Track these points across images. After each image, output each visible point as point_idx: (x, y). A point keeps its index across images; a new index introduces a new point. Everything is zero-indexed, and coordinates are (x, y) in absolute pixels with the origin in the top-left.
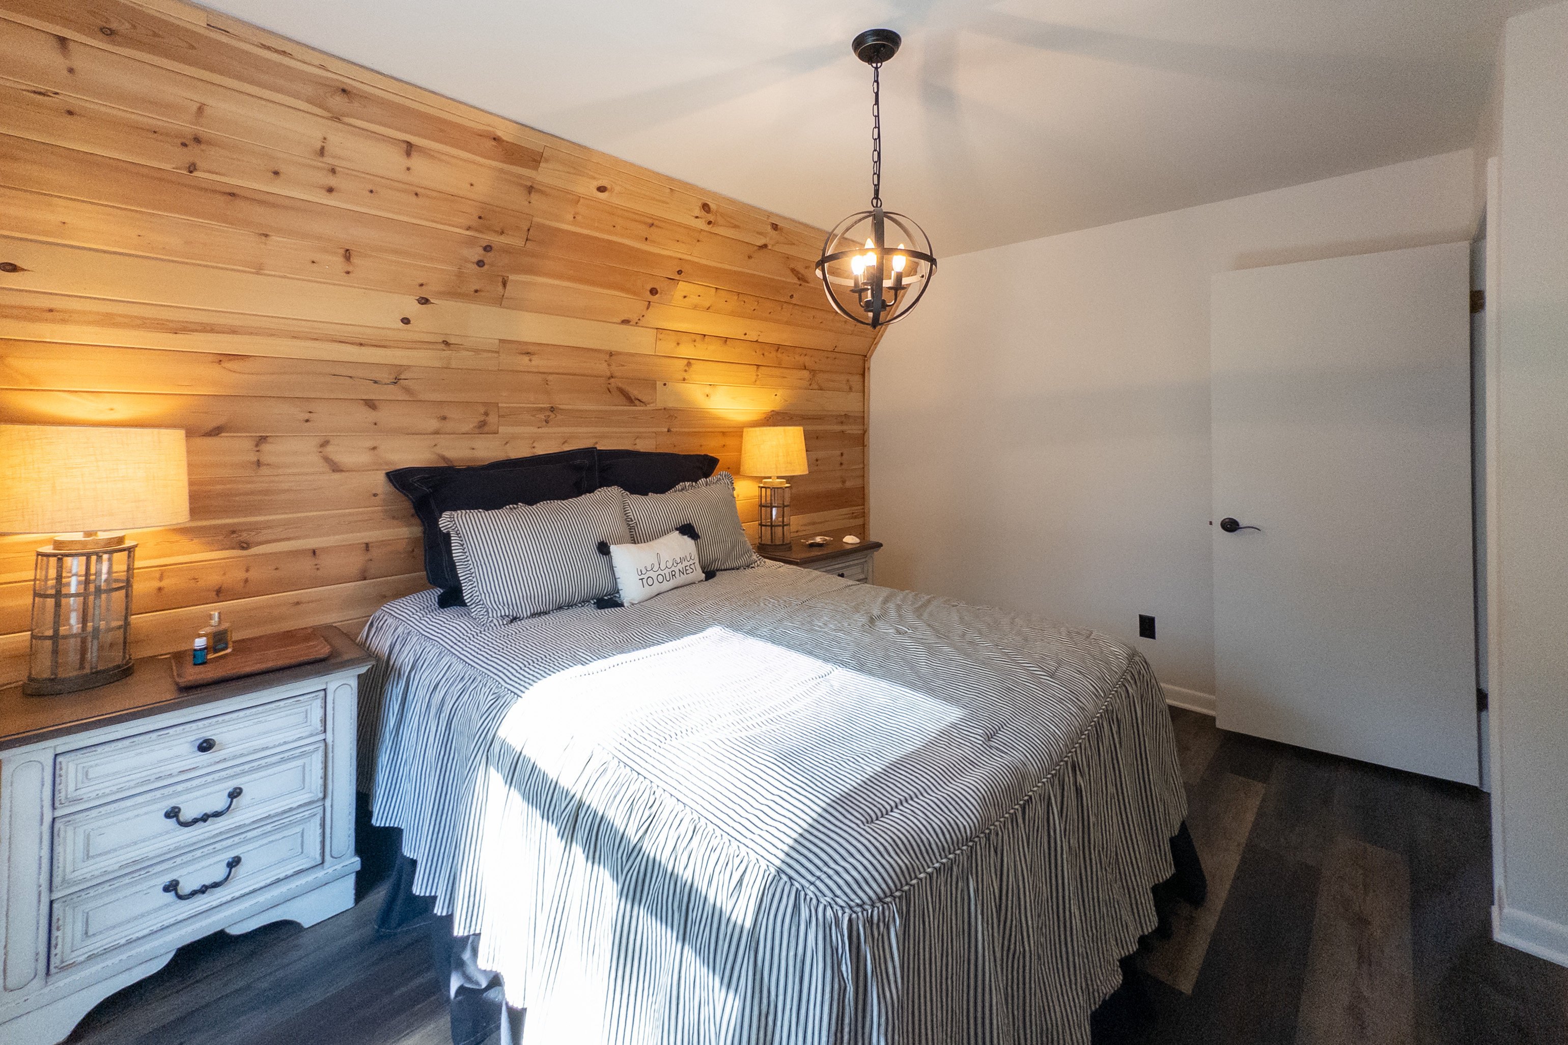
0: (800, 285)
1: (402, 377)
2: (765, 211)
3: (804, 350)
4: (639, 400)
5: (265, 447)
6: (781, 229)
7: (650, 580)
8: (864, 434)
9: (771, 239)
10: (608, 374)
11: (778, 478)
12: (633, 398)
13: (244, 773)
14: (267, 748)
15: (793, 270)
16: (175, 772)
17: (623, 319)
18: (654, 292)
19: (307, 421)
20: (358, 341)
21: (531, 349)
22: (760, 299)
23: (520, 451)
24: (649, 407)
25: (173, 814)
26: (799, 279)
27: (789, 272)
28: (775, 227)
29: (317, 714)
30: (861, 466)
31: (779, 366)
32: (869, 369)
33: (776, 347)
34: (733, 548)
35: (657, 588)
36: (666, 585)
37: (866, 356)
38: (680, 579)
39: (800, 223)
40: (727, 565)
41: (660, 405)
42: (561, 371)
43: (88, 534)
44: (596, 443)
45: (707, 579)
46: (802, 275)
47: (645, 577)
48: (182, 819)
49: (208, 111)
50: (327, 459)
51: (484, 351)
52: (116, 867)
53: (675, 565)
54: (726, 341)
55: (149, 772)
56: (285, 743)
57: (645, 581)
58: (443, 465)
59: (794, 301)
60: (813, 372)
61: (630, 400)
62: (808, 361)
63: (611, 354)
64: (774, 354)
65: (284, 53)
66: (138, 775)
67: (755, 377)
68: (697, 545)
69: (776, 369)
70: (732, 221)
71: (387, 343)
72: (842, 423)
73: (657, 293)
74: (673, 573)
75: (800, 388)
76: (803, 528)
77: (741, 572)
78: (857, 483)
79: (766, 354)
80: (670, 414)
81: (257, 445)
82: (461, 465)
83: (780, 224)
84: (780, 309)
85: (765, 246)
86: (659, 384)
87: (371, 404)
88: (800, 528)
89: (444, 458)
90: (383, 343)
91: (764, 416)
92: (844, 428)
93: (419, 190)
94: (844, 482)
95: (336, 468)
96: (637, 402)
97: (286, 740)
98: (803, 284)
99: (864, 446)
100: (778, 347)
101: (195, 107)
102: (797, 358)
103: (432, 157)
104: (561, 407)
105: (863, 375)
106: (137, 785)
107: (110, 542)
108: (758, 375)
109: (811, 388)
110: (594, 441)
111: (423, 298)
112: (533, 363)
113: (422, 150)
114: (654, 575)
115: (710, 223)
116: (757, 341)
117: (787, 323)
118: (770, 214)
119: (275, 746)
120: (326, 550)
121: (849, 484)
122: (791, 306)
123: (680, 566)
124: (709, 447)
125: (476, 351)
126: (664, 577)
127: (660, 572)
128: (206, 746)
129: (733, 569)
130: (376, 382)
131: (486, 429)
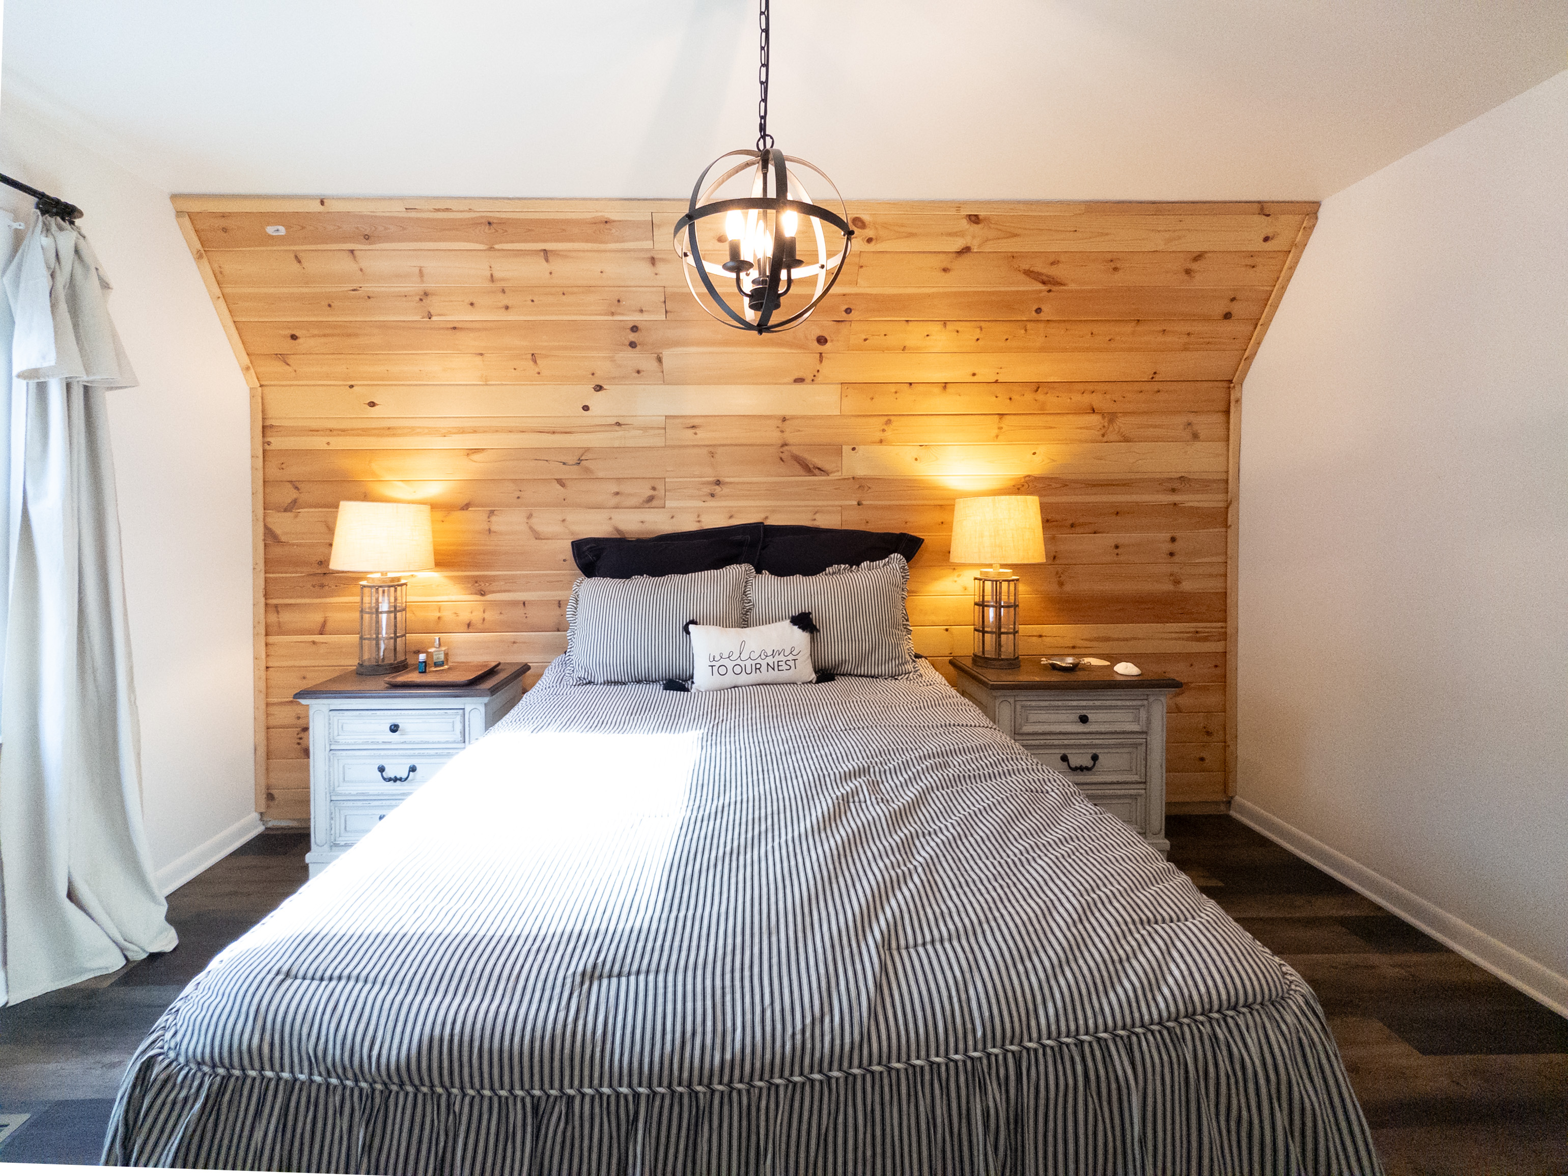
0: (1050, 291)
1: (583, 458)
2: (952, 202)
3: (1087, 386)
4: (819, 469)
5: (493, 519)
6: (987, 219)
7: (722, 671)
8: (1227, 508)
9: (974, 237)
10: (780, 442)
11: (1003, 566)
12: (811, 466)
13: (419, 755)
14: (428, 743)
15: (1028, 273)
16: (380, 741)
17: (794, 378)
18: (822, 340)
19: (518, 498)
20: (552, 429)
21: (696, 422)
22: (983, 324)
23: (688, 525)
24: (832, 477)
25: (382, 769)
26: (1044, 283)
27: (1022, 277)
28: (974, 219)
29: (459, 727)
30: (1220, 559)
31: (1042, 411)
32: (1238, 401)
33: (1034, 387)
34: (873, 650)
35: (730, 679)
36: (743, 679)
37: (1231, 381)
38: (766, 675)
39: (1019, 202)
40: (862, 670)
41: (846, 473)
42: (729, 442)
43: (382, 574)
44: (766, 518)
45: (818, 681)
46: (1047, 276)
47: (717, 664)
48: (385, 776)
49: (425, 271)
50: (531, 528)
51: (652, 428)
52: (355, 793)
53: (763, 657)
54: (945, 388)
55: (368, 737)
56: (439, 743)
57: (715, 669)
58: (619, 536)
59: (1043, 316)
60: (1112, 417)
61: (809, 469)
62: (1096, 400)
63: (784, 419)
64: (1029, 396)
65: (447, 210)
66: (365, 737)
67: (996, 431)
68: (813, 640)
69: (1038, 417)
70: (902, 229)
71: (573, 429)
72: (1173, 490)
73: (826, 341)
74: (758, 666)
75: (1081, 441)
76: (1088, 644)
77: (881, 684)
78: (1213, 585)
79: (1014, 397)
80: (861, 484)
81: (489, 517)
82: (632, 536)
83: (982, 213)
84: (1023, 331)
85: (966, 250)
86: (846, 449)
87: (561, 482)
88: (1080, 643)
89: (618, 531)
90: (568, 430)
91: (1013, 483)
92: (1176, 498)
93: (565, 290)
94: (1177, 582)
95: (538, 536)
96: (816, 471)
97: (440, 740)
98: (1054, 288)
99: (1226, 526)
100: (1037, 387)
101: (417, 270)
102: (1077, 398)
103: (566, 257)
104: (727, 480)
105: (1227, 412)
106: (363, 743)
107: (393, 580)
108: (1000, 428)
109: (1105, 439)
110: (763, 516)
111: (598, 386)
112: (699, 436)
113: (555, 253)
114: (730, 665)
115: (869, 240)
116: (996, 382)
117: (1042, 349)
118: (959, 205)
119: (433, 743)
120: (532, 603)
121: (1187, 586)
122: (1042, 325)
123: (770, 660)
124: (913, 525)
125: (645, 429)
126: (744, 669)
127: (739, 662)
128: (394, 729)
129: (867, 676)
130: (564, 464)
131: (654, 503)
